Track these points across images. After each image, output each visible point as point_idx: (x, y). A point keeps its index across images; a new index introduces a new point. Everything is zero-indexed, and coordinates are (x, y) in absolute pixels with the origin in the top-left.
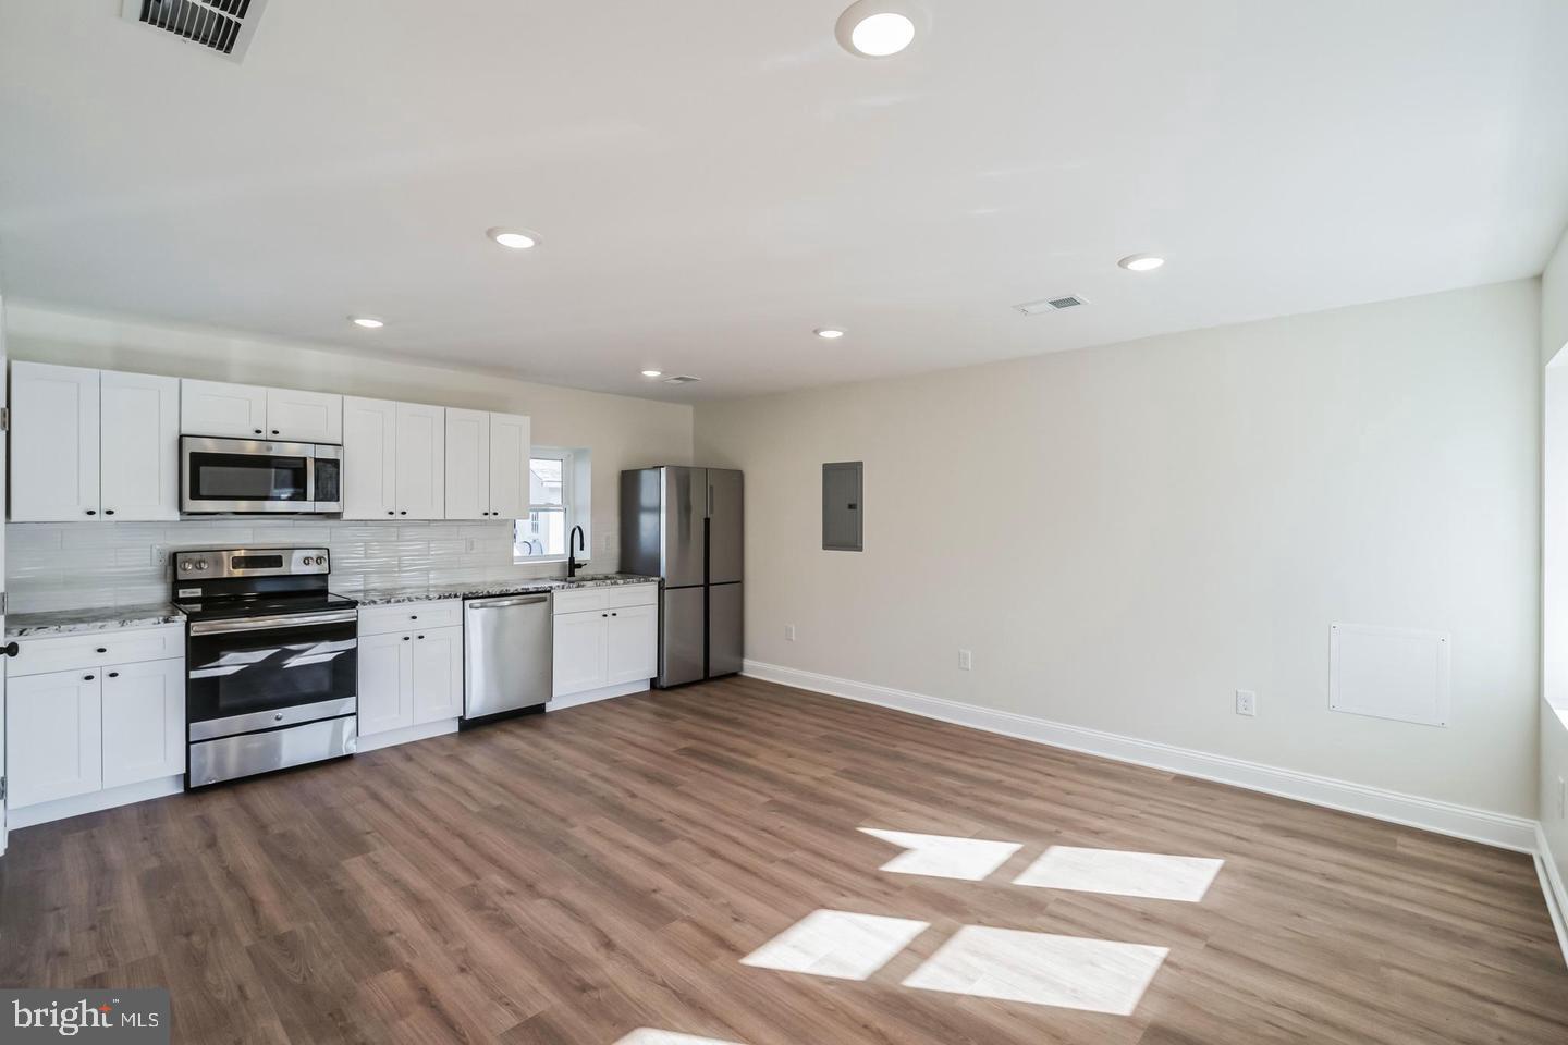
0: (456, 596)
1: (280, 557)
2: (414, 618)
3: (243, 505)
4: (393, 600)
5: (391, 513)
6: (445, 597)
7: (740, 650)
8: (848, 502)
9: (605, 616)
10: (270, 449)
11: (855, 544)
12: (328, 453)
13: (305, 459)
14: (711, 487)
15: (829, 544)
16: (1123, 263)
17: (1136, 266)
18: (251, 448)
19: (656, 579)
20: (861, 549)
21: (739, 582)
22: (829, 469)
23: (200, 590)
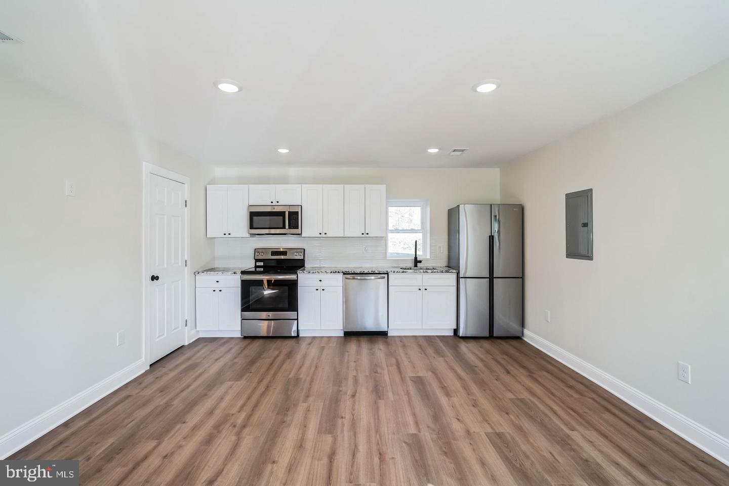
0: (339, 272)
1: (287, 252)
2: (320, 281)
3: (266, 231)
4: (311, 272)
5: (320, 234)
6: (333, 272)
8: (582, 223)
9: (420, 290)
10: (274, 209)
11: (588, 256)
12: (293, 210)
13: (285, 212)
14: (495, 216)
15: (569, 255)
18: (269, 209)
20: (592, 259)
21: (521, 277)
22: (569, 197)
23: (262, 263)
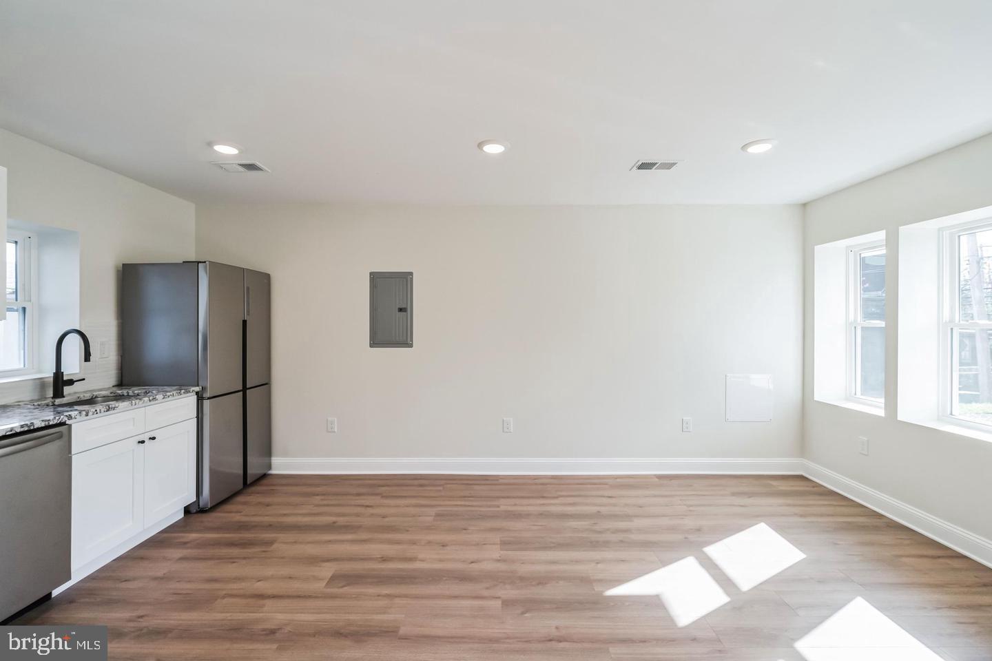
7: (268, 451)
8: (398, 307)
9: (143, 442)
11: (405, 341)
14: (248, 288)
15: (376, 341)
16: (744, 147)
17: (753, 150)
19: (197, 389)
20: (411, 346)
21: (266, 384)
22: (375, 278)
